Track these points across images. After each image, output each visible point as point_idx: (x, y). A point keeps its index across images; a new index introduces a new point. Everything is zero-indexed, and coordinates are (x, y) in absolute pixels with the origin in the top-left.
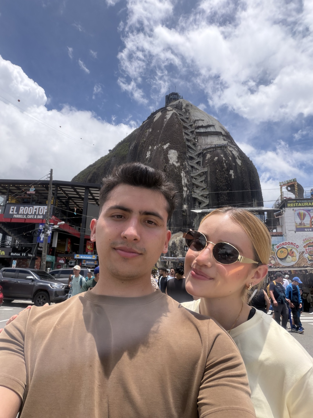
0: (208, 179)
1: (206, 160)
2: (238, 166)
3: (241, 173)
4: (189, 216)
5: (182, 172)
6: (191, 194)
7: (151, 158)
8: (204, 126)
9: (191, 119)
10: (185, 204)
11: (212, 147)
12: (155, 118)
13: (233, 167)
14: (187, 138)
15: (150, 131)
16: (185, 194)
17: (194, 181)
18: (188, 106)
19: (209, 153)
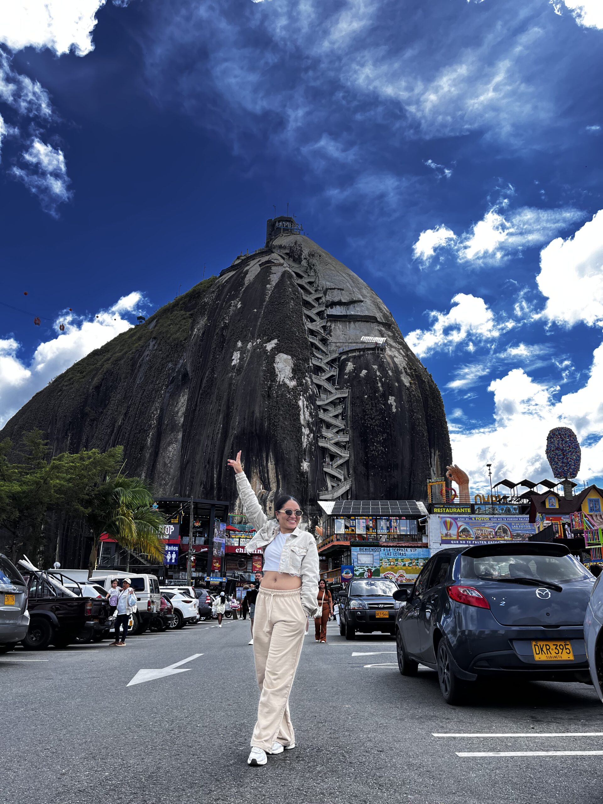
0: (348, 412)
1: (346, 374)
2: (403, 389)
3: (410, 401)
4: (313, 482)
5: (301, 397)
6: (317, 441)
7: (241, 366)
8: (343, 301)
9: (318, 286)
10: (305, 460)
11: (357, 348)
12: (247, 276)
13: (395, 389)
14: (311, 328)
15: (239, 306)
16: (306, 440)
17: (321, 415)
18: (313, 255)
19: (351, 360)
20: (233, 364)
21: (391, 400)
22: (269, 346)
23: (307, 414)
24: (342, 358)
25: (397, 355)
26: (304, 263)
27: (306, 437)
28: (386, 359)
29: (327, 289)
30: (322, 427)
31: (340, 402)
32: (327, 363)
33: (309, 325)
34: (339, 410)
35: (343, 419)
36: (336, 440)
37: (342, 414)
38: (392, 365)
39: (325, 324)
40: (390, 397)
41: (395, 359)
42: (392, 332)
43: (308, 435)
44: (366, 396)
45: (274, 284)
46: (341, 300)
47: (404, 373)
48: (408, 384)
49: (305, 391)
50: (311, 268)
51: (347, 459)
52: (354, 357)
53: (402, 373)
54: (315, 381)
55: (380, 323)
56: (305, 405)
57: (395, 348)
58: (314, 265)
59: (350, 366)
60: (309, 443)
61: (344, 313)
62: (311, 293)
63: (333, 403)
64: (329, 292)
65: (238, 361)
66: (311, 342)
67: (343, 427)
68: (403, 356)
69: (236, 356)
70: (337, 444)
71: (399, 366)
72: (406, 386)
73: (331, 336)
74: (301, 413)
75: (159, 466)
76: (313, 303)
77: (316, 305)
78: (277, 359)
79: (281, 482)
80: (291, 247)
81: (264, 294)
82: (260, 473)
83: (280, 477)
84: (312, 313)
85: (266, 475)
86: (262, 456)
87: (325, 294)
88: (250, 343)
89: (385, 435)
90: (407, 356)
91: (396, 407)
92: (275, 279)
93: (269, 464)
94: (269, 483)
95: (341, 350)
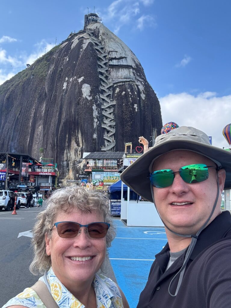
0: (115, 112)
2: (141, 101)
3: (144, 106)
4: (98, 143)
5: (94, 105)
6: (101, 125)
7: (67, 90)
8: (117, 57)
9: (106, 50)
10: (95, 133)
11: (122, 81)
12: (72, 45)
13: (137, 101)
14: (101, 71)
15: (67, 60)
16: (95, 124)
17: (104, 113)
18: (104, 34)
19: (118, 87)
20: (63, 88)
21: (136, 106)
22: (80, 80)
23: (97, 112)
24: (114, 86)
25: (140, 84)
26: (100, 38)
27: (96, 123)
28: (134, 86)
29: (110, 52)
30: (104, 119)
31: (112, 107)
32: (108, 88)
33: (99, 70)
34: (112, 110)
35: (113, 115)
36: (110, 124)
37: (113, 112)
38: (137, 89)
39: (107, 69)
40: (135, 105)
41: (139, 86)
42: (140, 73)
43: (97, 122)
44: (124, 104)
45: (84, 49)
46: (116, 57)
47: (143, 93)
48: (144, 98)
49: (96, 101)
50: (103, 41)
51: (114, 133)
52: (120, 85)
53: (141, 93)
54: (101, 97)
55: (133, 69)
56: (96, 108)
57: (140, 81)
58: (104, 39)
59: (118, 90)
60: (97, 126)
61: (117, 64)
62: (102, 54)
63: (109, 107)
64: (110, 53)
65: (66, 87)
66: (100, 78)
67: (113, 118)
68: (143, 85)
69: (65, 84)
70: (110, 126)
71: (141, 90)
72: (143, 99)
73: (110, 75)
74: (94, 112)
75: (35, 136)
76: (103, 59)
77: (104, 59)
78: (83, 86)
79: (84, 143)
80: (94, 30)
81: (79, 54)
82: (75, 139)
83: (83, 141)
84: (102, 64)
85: (78, 140)
86: (76, 132)
87: (109, 54)
88: (71, 79)
89: (132, 122)
90: (145, 85)
91: (137, 109)
92: (85, 46)
93: (79, 135)
94: (79, 144)
95: (114, 82)
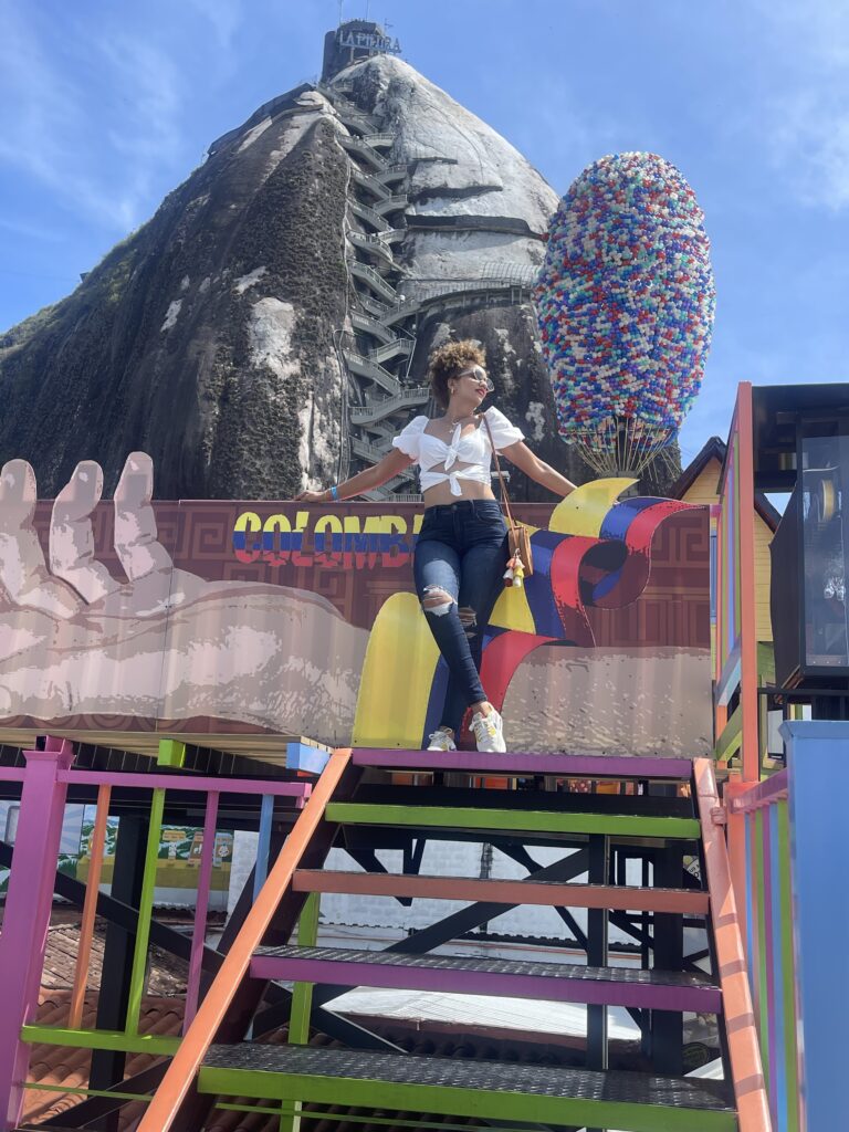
5: (309, 403)
7: (178, 333)
11: (468, 290)
12: (246, 140)
20: (164, 328)
21: (535, 410)
22: (245, 283)
23: (321, 442)
29: (417, 162)
32: (392, 327)
39: (399, 239)
40: (532, 405)
45: (288, 147)
49: (322, 388)
52: (457, 312)
54: (354, 367)
55: (535, 237)
56: (317, 422)
58: (396, 112)
59: (443, 332)
61: (450, 214)
62: (377, 171)
63: (394, 421)
64: (421, 168)
65: (176, 320)
66: (356, 277)
69: (174, 310)
73: (410, 266)
74: (304, 440)
76: (380, 193)
77: (386, 196)
78: (258, 311)
81: (259, 169)
84: (374, 213)
87: (411, 171)
88: (208, 279)
91: (545, 429)
92: (293, 137)
95: (428, 297)
